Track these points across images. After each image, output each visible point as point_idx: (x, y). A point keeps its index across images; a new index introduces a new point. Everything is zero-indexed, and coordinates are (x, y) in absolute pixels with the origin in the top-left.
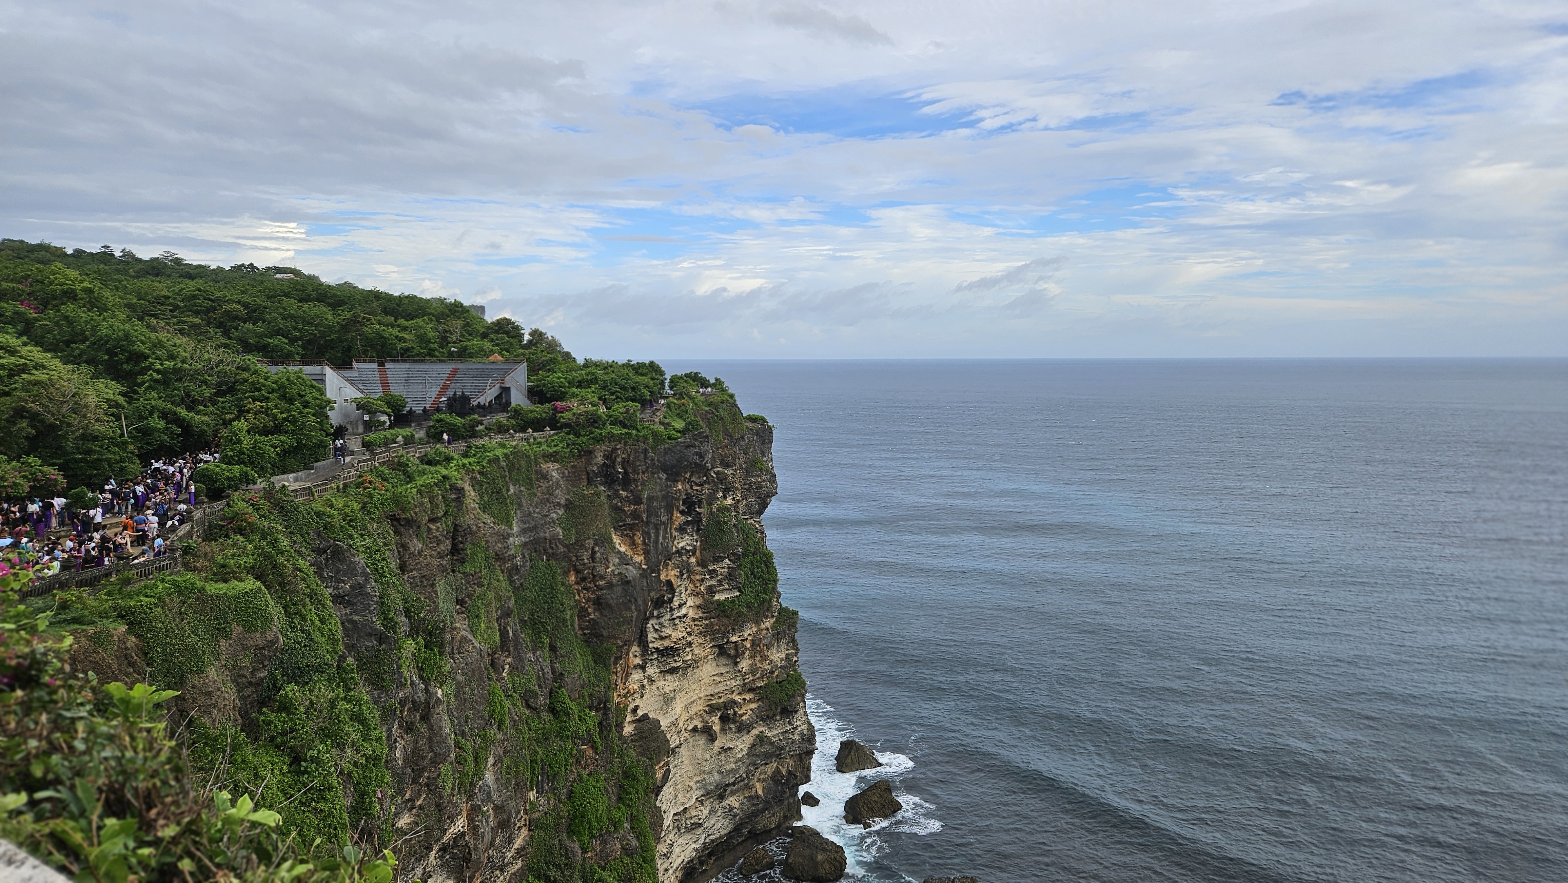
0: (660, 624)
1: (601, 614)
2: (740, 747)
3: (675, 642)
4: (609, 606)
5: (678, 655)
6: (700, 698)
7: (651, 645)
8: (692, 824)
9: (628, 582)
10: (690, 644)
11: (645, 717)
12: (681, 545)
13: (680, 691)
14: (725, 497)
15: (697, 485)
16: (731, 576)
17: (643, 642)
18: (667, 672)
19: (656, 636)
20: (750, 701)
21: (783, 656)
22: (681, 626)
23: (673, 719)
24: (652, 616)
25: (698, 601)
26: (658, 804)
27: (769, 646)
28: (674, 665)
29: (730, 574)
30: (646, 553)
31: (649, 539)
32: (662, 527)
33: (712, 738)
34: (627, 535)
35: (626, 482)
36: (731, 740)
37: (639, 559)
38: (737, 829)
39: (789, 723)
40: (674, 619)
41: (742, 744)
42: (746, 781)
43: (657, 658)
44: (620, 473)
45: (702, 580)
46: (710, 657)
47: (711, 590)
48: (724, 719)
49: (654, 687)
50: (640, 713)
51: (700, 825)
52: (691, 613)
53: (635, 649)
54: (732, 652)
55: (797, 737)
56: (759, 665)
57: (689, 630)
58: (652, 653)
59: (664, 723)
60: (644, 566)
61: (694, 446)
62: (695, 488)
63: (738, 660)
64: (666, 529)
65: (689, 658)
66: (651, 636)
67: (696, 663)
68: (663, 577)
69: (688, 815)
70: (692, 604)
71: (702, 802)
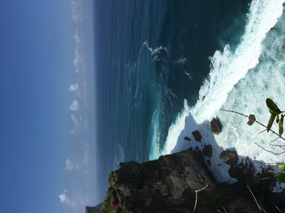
0: (163, 192)
3: (167, 188)
5: (170, 187)
6: (178, 180)
7: (168, 194)
11: (182, 195)
12: (147, 189)
13: (177, 185)
16: (152, 173)
17: (167, 196)
22: (164, 186)
23: (182, 187)
24: (162, 194)
25: (158, 181)
27: (166, 163)
28: (172, 188)
30: (149, 197)
31: (146, 197)
33: (186, 176)
34: (146, 202)
36: (186, 171)
39: (181, 157)
40: (162, 189)
41: (186, 168)
42: (194, 166)
43: (171, 192)
45: (154, 180)
46: (169, 177)
47: (156, 178)
48: (182, 173)
49: (176, 192)
52: (161, 183)
53: (169, 198)
55: (184, 155)
56: (170, 165)
58: (170, 194)
59: (183, 190)
60: (152, 198)
62: (135, 187)
63: (169, 170)
64: (144, 193)
66: (166, 194)
67: (171, 181)
68: (154, 193)
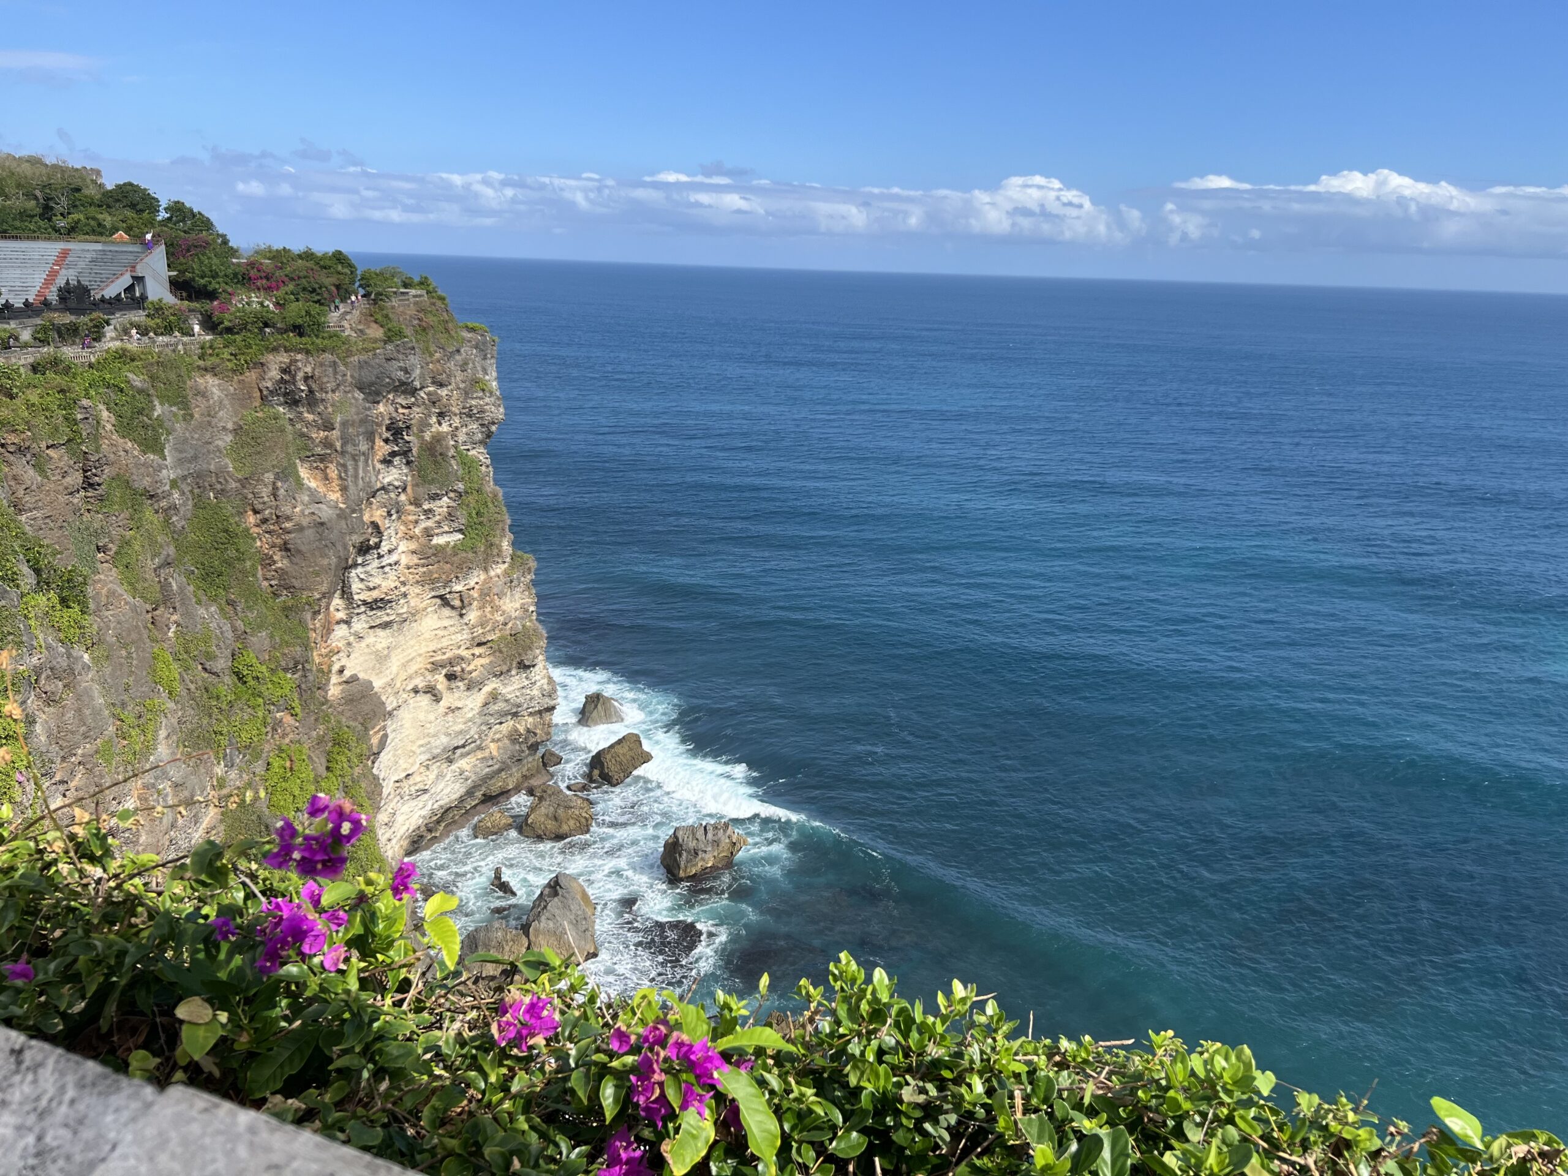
0: (366, 572)
1: (291, 562)
2: (471, 706)
3: (386, 594)
4: (299, 551)
5: (391, 607)
6: (420, 655)
7: (356, 597)
8: (418, 791)
9: (322, 524)
10: (405, 595)
11: (354, 679)
12: (386, 481)
13: (396, 647)
14: (440, 424)
15: (403, 407)
16: (450, 516)
17: (346, 594)
18: (380, 626)
19: (361, 586)
20: (480, 656)
21: (518, 605)
22: (392, 575)
23: (388, 679)
24: (355, 565)
25: (413, 545)
26: (375, 771)
27: (500, 596)
28: (386, 618)
29: (450, 514)
30: (344, 489)
31: (346, 472)
32: (362, 458)
33: (437, 698)
34: (317, 468)
35: (312, 401)
36: (460, 699)
37: (335, 496)
38: (470, 793)
39: (527, 678)
40: (382, 567)
41: (473, 702)
42: (478, 742)
43: (365, 612)
44: (303, 391)
45: (416, 522)
46: (430, 609)
47: (428, 534)
48: (451, 677)
49: (363, 644)
50: (347, 673)
51: (425, 791)
52: (404, 560)
53: (337, 602)
54: (457, 603)
55: (536, 692)
56: (489, 616)
57: (402, 579)
58: (358, 606)
59: (378, 684)
60: (342, 506)
61: (399, 360)
62: (401, 410)
63: (464, 611)
64: (366, 461)
65: (404, 610)
66: (356, 586)
67: (414, 615)
68: (366, 518)
69: (411, 781)
70: (405, 549)
71: (427, 767)
